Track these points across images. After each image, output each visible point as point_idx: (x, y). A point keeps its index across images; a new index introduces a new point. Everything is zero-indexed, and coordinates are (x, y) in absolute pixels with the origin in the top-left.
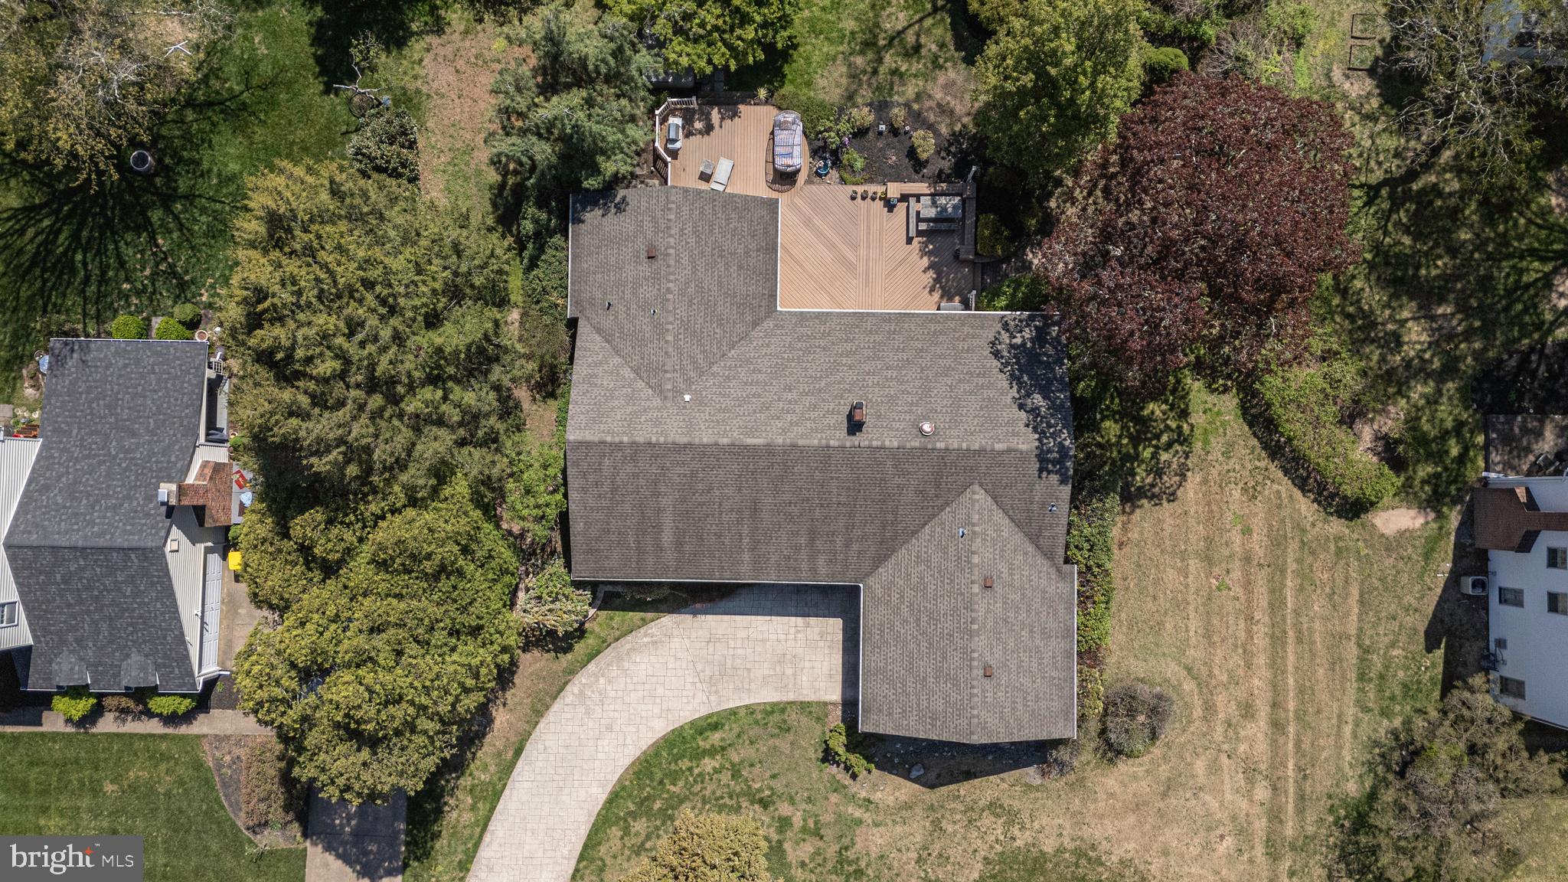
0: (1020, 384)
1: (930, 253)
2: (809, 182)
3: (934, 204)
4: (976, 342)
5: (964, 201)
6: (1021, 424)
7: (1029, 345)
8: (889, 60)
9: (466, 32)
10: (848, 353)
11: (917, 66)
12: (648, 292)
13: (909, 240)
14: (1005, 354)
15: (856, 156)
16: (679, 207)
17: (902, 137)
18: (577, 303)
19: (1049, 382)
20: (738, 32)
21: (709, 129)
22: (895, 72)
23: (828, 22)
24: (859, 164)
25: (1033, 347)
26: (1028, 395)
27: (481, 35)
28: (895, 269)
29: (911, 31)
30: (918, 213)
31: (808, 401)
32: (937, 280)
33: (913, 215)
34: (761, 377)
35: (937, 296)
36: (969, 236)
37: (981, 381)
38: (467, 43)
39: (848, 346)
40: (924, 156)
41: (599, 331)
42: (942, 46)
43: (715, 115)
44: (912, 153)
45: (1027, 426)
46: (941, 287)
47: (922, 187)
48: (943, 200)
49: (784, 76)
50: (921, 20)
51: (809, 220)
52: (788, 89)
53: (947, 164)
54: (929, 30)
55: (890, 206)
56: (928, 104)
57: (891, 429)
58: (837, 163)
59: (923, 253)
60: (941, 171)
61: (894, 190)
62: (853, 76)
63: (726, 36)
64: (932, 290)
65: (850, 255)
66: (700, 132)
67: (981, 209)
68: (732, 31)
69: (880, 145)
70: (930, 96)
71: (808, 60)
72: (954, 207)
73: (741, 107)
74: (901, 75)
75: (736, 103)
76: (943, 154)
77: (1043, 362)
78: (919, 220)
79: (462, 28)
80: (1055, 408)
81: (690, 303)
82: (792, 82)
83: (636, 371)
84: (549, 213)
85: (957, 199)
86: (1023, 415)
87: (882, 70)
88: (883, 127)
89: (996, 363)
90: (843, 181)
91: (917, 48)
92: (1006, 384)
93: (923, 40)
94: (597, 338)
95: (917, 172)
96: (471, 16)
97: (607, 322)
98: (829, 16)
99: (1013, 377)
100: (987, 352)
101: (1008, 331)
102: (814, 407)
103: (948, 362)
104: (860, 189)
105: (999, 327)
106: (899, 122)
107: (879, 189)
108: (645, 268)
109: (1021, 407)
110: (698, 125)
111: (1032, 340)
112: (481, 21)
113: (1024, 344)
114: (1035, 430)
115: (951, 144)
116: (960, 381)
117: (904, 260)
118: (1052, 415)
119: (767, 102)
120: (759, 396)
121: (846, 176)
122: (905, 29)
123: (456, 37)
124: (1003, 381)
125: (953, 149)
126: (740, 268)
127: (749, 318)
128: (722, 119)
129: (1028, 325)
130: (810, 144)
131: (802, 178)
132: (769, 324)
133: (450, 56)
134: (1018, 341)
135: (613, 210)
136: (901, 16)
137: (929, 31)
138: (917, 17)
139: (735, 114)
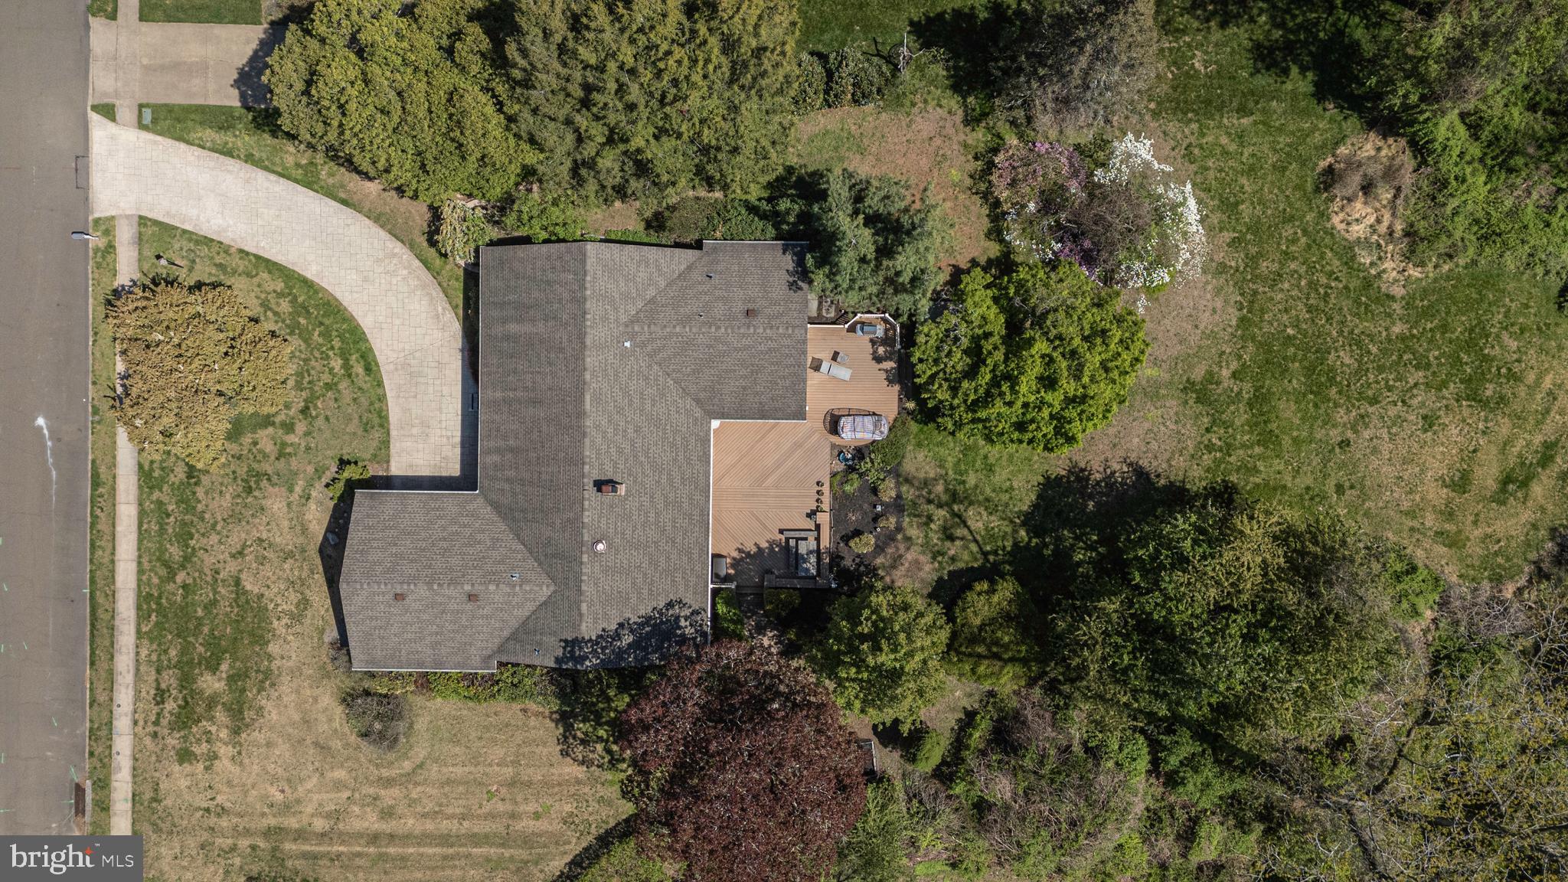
0: (642, 625)
1: (771, 548)
2: (833, 446)
3: (810, 552)
4: (682, 588)
5: (813, 578)
6: (605, 625)
7: (679, 632)
8: (941, 514)
9: (966, 146)
10: (670, 480)
11: (935, 539)
12: (719, 310)
13: (781, 531)
14: (671, 612)
15: (856, 485)
16: (790, 336)
17: (872, 525)
18: (715, 249)
19: (645, 649)
20: (945, 385)
21: (878, 359)
22: (930, 519)
23: (974, 461)
24: (848, 488)
25: (676, 635)
26: (632, 631)
27: (963, 158)
28: (757, 519)
29: (965, 532)
30: (806, 539)
31: (627, 447)
32: (748, 554)
33: (803, 534)
34: (648, 407)
35: (735, 554)
36: (784, 582)
37: (645, 592)
38: (955, 147)
39: (677, 480)
40: (852, 544)
41: (689, 268)
42: (953, 559)
43: (890, 365)
44: (857, 533)
45: (604, 630)
46: (742, 559)
47: (825, 542)
48: (813, 559)
49: (926, 424)
50: (976, 541)
51: (800, 446)
52: (914, 427)
53: (848, 563)
54: (967, 548)
55: (811, 515)
56: (902, 547)
57: (600, 517)
58: (851, 469)
59: (771, 543)
60: (843, 558)
61: (824, 519)
62: (926, 483)
63: (941, 375)
64: (740, 551)
65: (770, 481)
66: (875, 352)
67: (805, 593)
68: (946, 380)
69: (866, 506)
70: (908, 549)
71: (941, 444)
72: (807, 570)
73: (897, 388)
74: (927, 524)
75: (900, 382)
76: (858, 560)
77: (663, 643)
78: (797, 539)
79: (970, 142)
80: (620, 653)
81: (710, 346)
82: (921, 430)
83: (652, 301)
84: (793, 224)
85: (814, 572)
86: (614, 627)
87: (931, 507)
88: (879, 508)
89: (661, 605)
90: (834, 475)
91: (951, 538)
92: (642, 612)
93: (958, 543)
94: (683, 267)
95: (842, 538)
96: (980, 149)
97: (697, 275)
98: (979, 462)
99: (648, 619)
100: (672, 597)
101: (692, 614)
102: (620, 451)
103: (663, 564)
104: (826, 489)
105: (696, 607)
106: (882, 523)
107: (826, 506)
108: (739, 307)
109: (621, 625)
110: (881, 350)
111: (683, 635)
112: (976, 158)
113: (680, 628)
114: (600, 637)
115: (866, 566)
116: (645, 574)
117: (765, 527)
118: (613, 651)
119: (902, 409)
120: (630, 405)
121: (838, 477)
122: (968, 528)
123: (962, 137)
124: (645, 609)
125: (862, 568)
126: (744, 388)
127: (702, 395)
128: (886, 371)
129: (697, 631)
130: (867, 446)
131: (834, 439)
132: (698, 413)
133: (944, 132)
134: (683, 623)
135: (791, 279)
136: (980, 524)
137: (965, 547)
138: (979, 538)
139: (890, 382)
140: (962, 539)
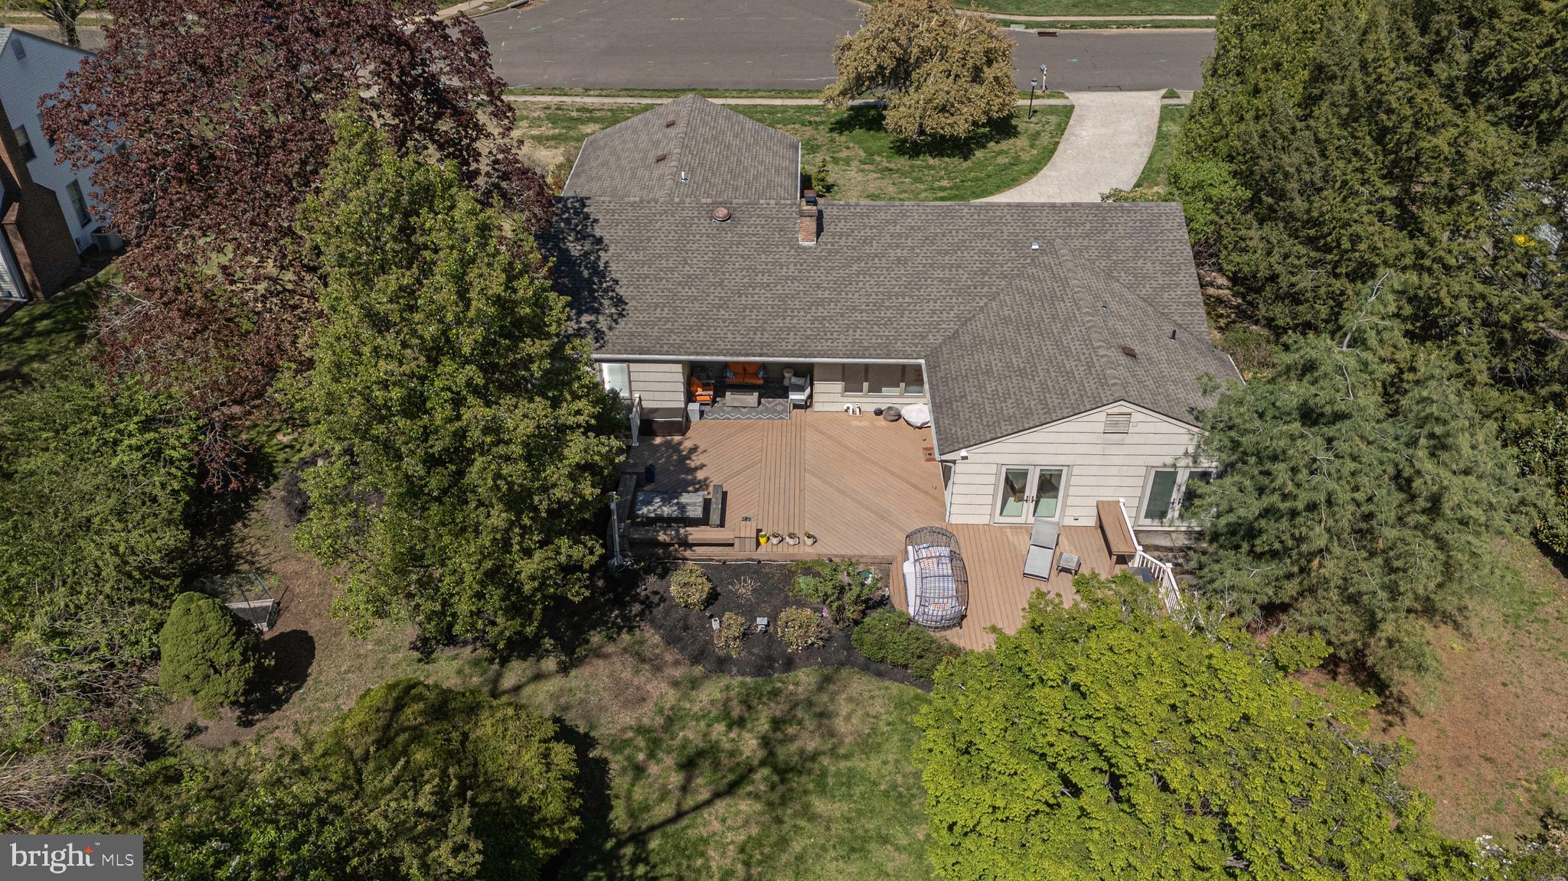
0: (594, 266)
3: (681, 507)
4: (643, 317)
6: (602, 222)
14: (606, 302)
22: (737, 723)
26: (586, 254)
32: (686, 458)
35: (687, 445)
37: (645, 270)
45: (596, 221)
46: (678, 452)
48: (667, 511)
50: (680, 815)
53: (653, 583)
54: (664, 795)
56: (677, 673)
57: (767, 217)
60: (665, 569)
62: (823, 715)
70: (675, 684)
72: (649, 504)
74: (725, 715)
86: (598, 233)
87: (765, 726)
89: (621, 291)
90: (830, 562)
91: (689, 765)
92: (613, 266)
99: (601, 274)
100: (632, 304)
101: (598, 331)
103: (685, 292)
104: (802, 550)
105: (609, 336)
109: (599, 241)
115: (640, 613)
116: (672, 271)
117: (732, 476)
118: (562, 232)
125: (637, 608)
134: (587, 318)
140: (684, 789)
